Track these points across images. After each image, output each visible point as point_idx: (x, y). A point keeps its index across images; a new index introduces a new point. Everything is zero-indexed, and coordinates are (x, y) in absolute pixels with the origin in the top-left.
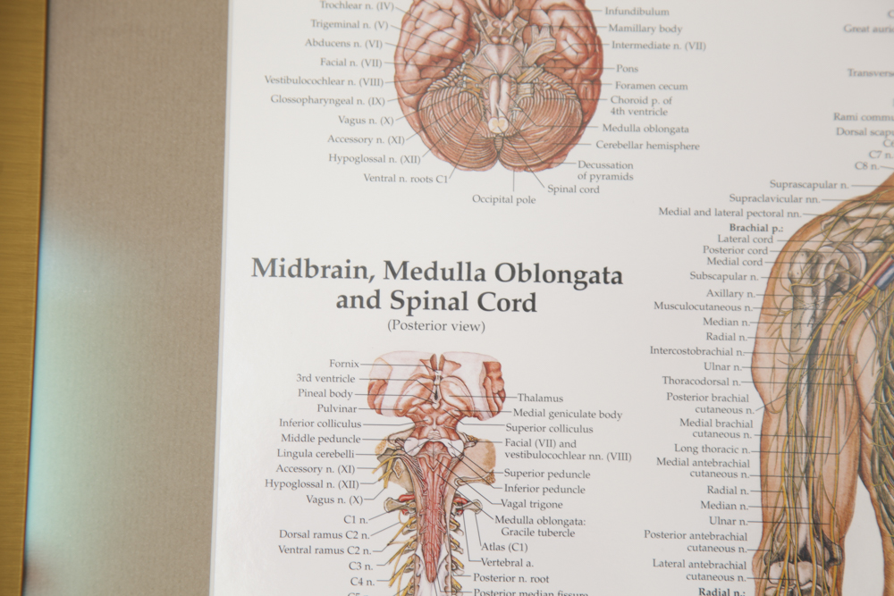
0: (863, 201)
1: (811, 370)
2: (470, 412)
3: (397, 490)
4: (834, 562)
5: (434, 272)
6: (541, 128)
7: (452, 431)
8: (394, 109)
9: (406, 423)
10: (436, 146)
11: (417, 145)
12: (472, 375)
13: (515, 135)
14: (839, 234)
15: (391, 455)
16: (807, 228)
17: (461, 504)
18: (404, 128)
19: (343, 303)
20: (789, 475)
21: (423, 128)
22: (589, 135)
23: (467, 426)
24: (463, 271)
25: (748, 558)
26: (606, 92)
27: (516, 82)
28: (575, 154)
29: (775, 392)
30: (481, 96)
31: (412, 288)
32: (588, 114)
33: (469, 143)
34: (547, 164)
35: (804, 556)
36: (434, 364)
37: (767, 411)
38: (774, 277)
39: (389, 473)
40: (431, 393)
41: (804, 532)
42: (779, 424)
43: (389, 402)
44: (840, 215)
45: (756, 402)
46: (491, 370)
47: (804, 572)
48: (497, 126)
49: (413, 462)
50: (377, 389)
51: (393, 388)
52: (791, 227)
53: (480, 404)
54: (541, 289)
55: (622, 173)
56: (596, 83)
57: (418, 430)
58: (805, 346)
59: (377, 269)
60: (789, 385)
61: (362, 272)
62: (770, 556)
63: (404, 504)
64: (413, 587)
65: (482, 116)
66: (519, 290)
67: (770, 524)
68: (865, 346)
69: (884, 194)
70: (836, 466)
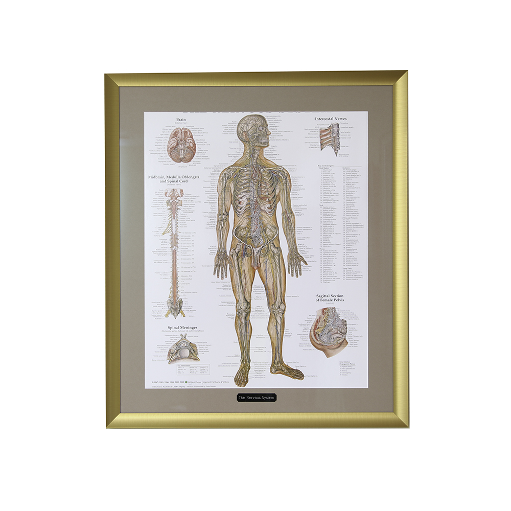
0: (232, 166)
1: (225, 189)
2: (178, 196)
3: (169, 207)
4: (228, 215)
5: (173, 177)
6: (188, 157)
7: (176, 199)
8: (167, 154)
9: (170, 198)
10: (173, 159)
11: (171, 159)
12: (179, 191)
13: (184, 158)
14: (229, 170)
15: (168, 202)
16: (224, 170)
17: (178, 209)
18: (169, 157)
19: (161, 182)
20: (222, 204)
21: (171, 157)
22: (194, 157)
23: (178, 198)
24: (177, 177)
26: (197, 151)
27: (184, 150)
28: (192, 160)
29: (220, 192)
30: (179, 152)
31: (170, 180)
32: (194, 155)
33: (178, 159)
34: (189, 162)
35: (224, 214)
36: (174, 190)
37: (219, 195)
38: (220, 177)
39: (168, 205)
40: (173, 194)
41: (224, 211)
42: (221, 197)
43: (168, 195)
44: (229, 168)
46: (181, 190)
47: (224, 216)
48: (182, 156)
49: (171, 203)
50: (166, 193)
51: (168, 193)
53: (180, 195)
54: (188, 179)
55: (199, 163)
56: (195, 150)
57: (172, 199)
58: (224, 186)
59: (165, 177)
60: (222, 192)
61: (163, 177)
62: (219, 215)
63: (170, 209)
64: (172, 220)
65: (180, 155)
66: (185, 179)
67: (219, 210)
68: (232, 186)
69: (235, 165)
70: (228, 202)
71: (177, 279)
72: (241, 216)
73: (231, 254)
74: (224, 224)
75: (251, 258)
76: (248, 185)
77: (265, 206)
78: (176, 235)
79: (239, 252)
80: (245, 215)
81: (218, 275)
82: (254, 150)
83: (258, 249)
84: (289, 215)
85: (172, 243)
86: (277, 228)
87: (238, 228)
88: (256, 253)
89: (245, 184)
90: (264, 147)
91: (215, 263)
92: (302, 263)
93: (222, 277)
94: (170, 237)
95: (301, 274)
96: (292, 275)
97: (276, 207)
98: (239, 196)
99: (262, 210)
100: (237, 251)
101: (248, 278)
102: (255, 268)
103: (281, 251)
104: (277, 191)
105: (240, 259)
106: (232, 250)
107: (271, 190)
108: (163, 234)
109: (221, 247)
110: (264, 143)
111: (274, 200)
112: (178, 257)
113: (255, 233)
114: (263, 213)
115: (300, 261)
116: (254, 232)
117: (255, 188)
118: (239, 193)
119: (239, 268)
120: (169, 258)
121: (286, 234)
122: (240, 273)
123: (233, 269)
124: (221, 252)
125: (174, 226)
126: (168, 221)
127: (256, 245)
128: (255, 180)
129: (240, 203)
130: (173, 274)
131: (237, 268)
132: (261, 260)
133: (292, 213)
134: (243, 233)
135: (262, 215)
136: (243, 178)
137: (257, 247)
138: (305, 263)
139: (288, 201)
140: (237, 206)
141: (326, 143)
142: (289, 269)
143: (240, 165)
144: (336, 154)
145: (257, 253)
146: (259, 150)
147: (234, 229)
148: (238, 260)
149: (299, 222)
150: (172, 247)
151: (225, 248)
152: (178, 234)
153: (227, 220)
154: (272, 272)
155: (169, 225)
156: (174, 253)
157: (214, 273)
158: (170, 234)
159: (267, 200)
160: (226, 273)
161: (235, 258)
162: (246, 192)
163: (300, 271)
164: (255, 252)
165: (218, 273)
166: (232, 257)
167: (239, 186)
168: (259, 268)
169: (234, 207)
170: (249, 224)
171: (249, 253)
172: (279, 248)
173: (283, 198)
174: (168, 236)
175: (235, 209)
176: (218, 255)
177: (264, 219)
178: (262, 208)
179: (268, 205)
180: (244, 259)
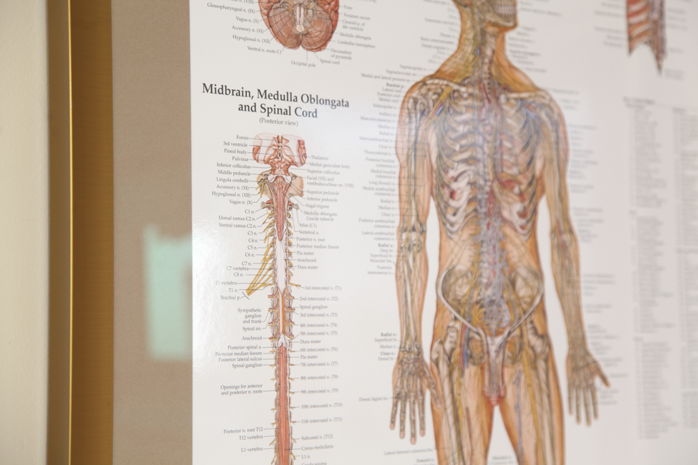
0: (431, 77)
1: (415, 150)
2: (293, 163)
3: (266, 198)
4: (423, 232)
5: (277, 96)
6: (317, 32)
7: (287, 172)
8: (258, 16)
9: (268, 167)
10: (277, 35)
11: (268, 34)
12: (293, 145)
13: (307, 34)
14: (424, 90)
15: (263, 182)
16: (413, 87)
17: (291, 205)
18: (263, 25)
19: (241, 108)
20: (408, 195)
21: (271, 26)
22: (335, 36)
23: (292, 169)
24: (288, 97)
25: (394, 230)
26: (341, 17)
27: (306, 8)
28: (330, 45)
29: (403, 158)
30: (293, 13)
31: (269, 103)
32: (334, 26)
33: (290, 35)
34: (319, 49)
35: (414, 229)
36: (279, 140)
37: (401, 167)
38: (402, 108)
39: (262, 191)
40: (278, 154)
41: (413, 219)
42: (405, 173)
43: (261, 157)
44: (423, 83)
45: (397, 163)
46: (301, 144)
47: (414, 236)
48: (300, 29)
49: (272, 185)
50: (256, 150)
51: (263, 150)
52: (408, 86)
53: (297, 160)
54: (319, 107)
55: (347, 56)
56: (337, 12)
57: (273, 170)
58: (413, 139)
59: (254, 93)
60: (408, 156)
61: (248, 93)
62: (403, 230)
63: (268, 205)
64: (273, 243)
65: (294, 23)
66: (310, 107)
67: (402, 216)
68: (433, 140)
69: (438, 75)
70: (423, 191)
71: (289, 449)
72: (455, 237)
73: (435, 356)
74: (414, 260)
75: (482, 369)
76: (470, 140)
77: (512, 209)
78: (287, 295)
79: (453, 350)
80: (466, 235)
81: (402, 430)
82: (483, 33)
83: (499, 340)
84: (566, 237)
85: (274, 322)
86: (538, 275)
87: (450, 273)
88: (493, 354)
89: (464, 136)
90: (507, 29)
91: (395, 387)
92: (598, 381)
93: (413, 436)
94: (268, 303)
95: (596, 415)
96: (578, 419)
97: (535, 212)
98: (452, 173)
99: (504, 221)
100: (448, 346)
101: (476, 432)
102: (494, 399)
103: (549, 345)
104: (538, 164)
105: (456, 374)
106: (436, 345)
107: (523, 159)
108: (250, 291)
109: (408, 335)
110: (506, 17)
111: (531, 190)
112: (294, 372)
113: (489, 292)
114: (508, 231)
115: (592, 375)
116: (488, 286)
117: (486, 150)
118: (449, 162)
119: (454, 402)
120: (266, 375)
121: (561, 294)
122: (457, 419)
123: (439, 407)
124: (409, 352)
125: (281, 265)
126: (262, 247)
127: (494, 327)
128: (488, 128)
129: (452, 194)
130: (278, 434)
131: (449, 402)
132: (507, 372)
133: (571, 231)
134: (462, 290)
135: (505, 236)
136: (459, 118)
137: (498, 333)
138: (604, 380)
139: (562, 196)
140: (447, 205)
141: (640, 36)
142: (570, 399)
143: (451, 77)
144: (659, 67)
145: (497, 352)
146: (495, 36)
147: (439, 276)
148: (450, 374)
149: (589, 258)
150: (275, 337)
151: (418, 339)
152: (295, 292)
153: (421, 247)
154: (533, 410)
155: (265, 262)
156: (282, 357)
157: (393, 422)
158: (268, 290)
159: (516, 190)
160: (422, 420)
161: (444, 369)
162: (466, 161)
163: (595, 404)
164: (493, 349)
165: (402, 422)
166: (437, 364)
167: (449, 142)
168: (501, 400)
169: (438, 206)
170: (476, 262)
171: (477, 353)
172: (544, 337)
173: (551, 185)
174: (262, 300)
175: (442, 214)
176: (400, 362)
177: (509, 247)
178: (506, 214)
179: (518, 207)
180: (467, 371)
